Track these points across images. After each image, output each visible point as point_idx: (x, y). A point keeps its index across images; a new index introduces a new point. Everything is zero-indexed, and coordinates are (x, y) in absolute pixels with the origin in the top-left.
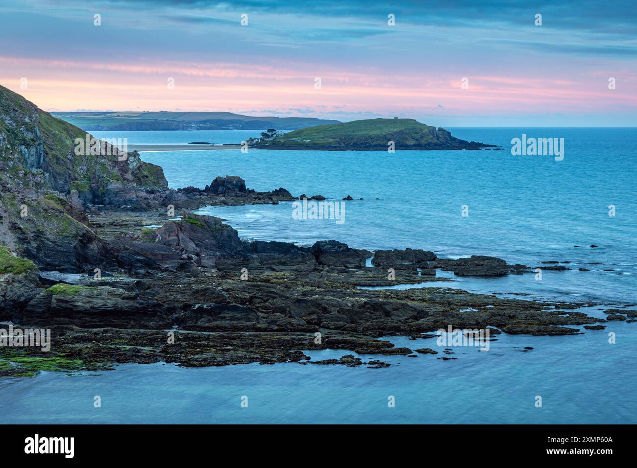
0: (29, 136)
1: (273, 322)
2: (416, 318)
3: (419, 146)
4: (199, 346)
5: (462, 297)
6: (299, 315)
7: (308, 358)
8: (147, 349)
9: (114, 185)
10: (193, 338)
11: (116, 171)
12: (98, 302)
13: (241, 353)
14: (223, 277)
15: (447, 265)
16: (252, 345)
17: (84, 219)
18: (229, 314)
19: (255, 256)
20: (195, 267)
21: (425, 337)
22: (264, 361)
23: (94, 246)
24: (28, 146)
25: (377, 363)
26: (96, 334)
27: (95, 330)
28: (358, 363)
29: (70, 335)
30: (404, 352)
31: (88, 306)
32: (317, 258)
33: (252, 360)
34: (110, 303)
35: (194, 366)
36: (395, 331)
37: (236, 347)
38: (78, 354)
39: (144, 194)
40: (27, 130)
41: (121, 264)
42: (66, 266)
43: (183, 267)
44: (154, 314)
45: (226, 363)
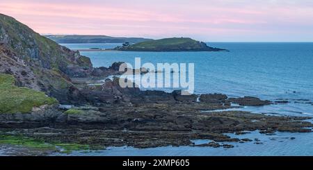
0: (31, 43)
1: (170, 127)
2: (235, 125)
3: (192, 50)
4: (141, 138)
5: (248, 115)
6: (180, 123)
7: (194, 143)
8: (116, 140)
9: (70, 66)
10: (136, 134)
11: (69, 60)
12: (89, 118)
13: (162, 141)
14: (136, 106)
15: (234, 101)
16: (165, 137)
17: (70, 80)
18: (150, 123)
19: (147, 97)
20: (121, 102)
21: (243, 133)
22: (174, 145)
23: (75, 92)
24: (31, 48)
25: (227, 145)
26: (91, 132)
27: (90, 131)
28: (219, 146)
29: (79, 133)
30: (237, 140)
31: (85, 120)
32: (175, 98)
33: (168, 145)
34: (95, 118)
35: (142, 148)
36: (227, 130)
37: (159, 138)
38: (86, 142)
39: (82, 70)
40: (31, 41)
41: (88, 101)
42: (64, 102)
43: (116, 102)
44: (116, 123)
45: (157, 146)
